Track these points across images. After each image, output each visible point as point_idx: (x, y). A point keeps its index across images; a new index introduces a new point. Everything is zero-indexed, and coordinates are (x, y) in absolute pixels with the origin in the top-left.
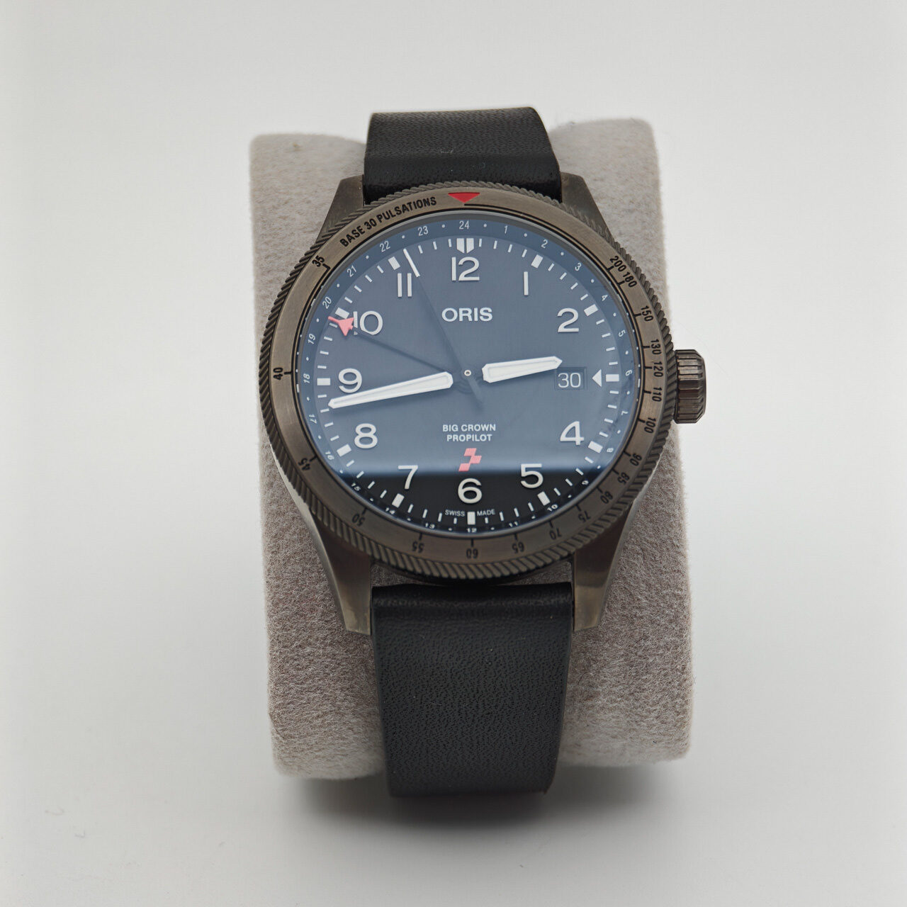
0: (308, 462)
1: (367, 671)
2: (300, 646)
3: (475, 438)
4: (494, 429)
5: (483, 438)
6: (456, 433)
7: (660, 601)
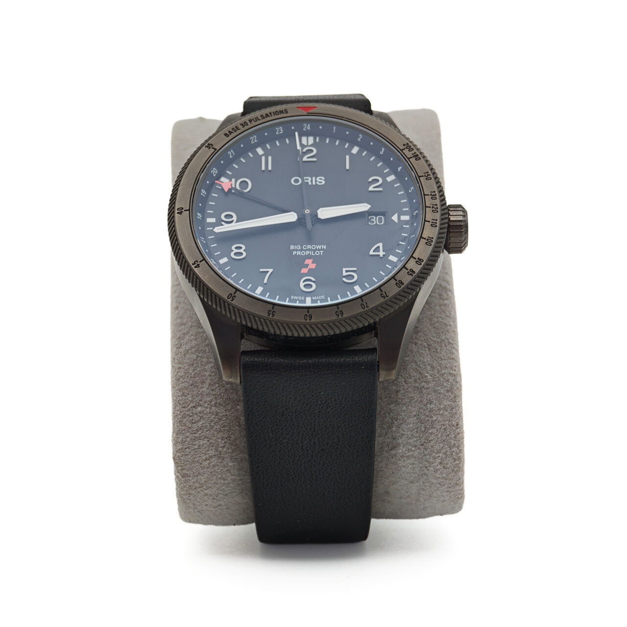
0: (198, 263)
1: (240, 426)
2: (194, 407)
3: (312, 253)
4: (325, 248)
5: (317, 253)
6: (299, 250)
7: (440, 378)
